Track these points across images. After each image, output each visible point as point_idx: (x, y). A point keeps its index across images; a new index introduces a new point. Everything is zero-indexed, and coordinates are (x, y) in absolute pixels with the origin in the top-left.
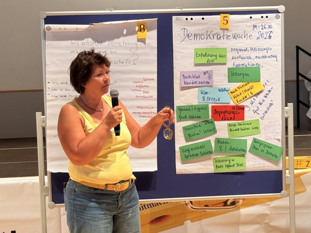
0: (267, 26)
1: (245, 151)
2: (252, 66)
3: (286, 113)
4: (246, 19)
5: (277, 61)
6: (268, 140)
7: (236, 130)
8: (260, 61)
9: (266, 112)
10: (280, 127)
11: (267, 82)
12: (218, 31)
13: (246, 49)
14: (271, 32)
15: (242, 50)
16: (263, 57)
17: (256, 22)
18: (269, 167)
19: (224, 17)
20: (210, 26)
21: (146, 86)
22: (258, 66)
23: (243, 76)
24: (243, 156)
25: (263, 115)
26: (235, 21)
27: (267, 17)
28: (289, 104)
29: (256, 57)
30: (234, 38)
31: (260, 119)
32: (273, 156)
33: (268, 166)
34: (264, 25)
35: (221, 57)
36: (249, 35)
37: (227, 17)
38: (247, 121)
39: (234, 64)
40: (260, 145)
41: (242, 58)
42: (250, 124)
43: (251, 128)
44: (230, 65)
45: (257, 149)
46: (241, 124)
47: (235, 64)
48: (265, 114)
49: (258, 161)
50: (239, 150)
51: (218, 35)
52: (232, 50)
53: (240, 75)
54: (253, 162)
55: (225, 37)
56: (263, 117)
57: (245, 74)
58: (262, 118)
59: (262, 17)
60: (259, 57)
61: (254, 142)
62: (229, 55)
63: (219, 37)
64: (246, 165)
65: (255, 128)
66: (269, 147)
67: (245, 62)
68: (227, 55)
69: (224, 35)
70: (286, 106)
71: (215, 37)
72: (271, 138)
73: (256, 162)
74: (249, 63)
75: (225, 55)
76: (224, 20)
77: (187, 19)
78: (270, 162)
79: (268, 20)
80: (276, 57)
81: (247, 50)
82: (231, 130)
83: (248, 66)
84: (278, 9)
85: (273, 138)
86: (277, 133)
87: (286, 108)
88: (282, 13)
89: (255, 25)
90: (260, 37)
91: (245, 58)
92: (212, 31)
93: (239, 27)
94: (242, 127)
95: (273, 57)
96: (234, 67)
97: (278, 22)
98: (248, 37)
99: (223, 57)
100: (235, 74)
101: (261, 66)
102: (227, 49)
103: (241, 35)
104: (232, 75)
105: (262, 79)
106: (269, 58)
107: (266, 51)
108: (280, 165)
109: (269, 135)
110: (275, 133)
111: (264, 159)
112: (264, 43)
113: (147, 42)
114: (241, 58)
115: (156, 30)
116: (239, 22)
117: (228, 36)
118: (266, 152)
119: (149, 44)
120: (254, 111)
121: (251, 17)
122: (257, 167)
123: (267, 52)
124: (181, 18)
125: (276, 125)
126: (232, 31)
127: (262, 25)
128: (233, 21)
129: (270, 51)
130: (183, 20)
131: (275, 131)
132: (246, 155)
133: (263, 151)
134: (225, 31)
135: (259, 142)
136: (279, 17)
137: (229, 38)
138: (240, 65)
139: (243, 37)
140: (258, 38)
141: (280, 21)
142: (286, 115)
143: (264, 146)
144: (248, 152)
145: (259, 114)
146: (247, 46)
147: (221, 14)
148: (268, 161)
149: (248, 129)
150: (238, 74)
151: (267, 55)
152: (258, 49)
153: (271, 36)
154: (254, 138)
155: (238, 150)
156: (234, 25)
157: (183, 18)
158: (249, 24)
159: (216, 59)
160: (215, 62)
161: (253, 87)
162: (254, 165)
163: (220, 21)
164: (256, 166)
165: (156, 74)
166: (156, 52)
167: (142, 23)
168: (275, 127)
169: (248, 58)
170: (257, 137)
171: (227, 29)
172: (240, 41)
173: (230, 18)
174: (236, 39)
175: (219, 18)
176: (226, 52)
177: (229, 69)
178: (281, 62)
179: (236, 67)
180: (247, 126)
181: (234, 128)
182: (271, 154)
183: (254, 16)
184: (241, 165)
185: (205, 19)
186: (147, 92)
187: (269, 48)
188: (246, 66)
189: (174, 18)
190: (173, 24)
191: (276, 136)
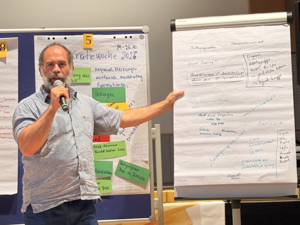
0: (131, 47)
1: (110, 173)
2: (117, 86)
3: (153, 135)
4: (109, 39)
5: (142, 81)
6: (135, 162)
7: (101, 152)
8: (125, 81)
9: (132, 133)
10: (147, 149)
11: (133, 103)
12: (81, 50)
13: (110, 69)
14: (136, 53)
15: (106, 70)
16: (128, 77)
17: (120, 42)
18: (137, 190)
19: (87, 37)
20: (73, 46)
21: (7, 106)
22: (123, 86)
23: (108, 96)
24: (109, 178)
25: (129, 136)
26: (98, 41)
27: (131, 37)
28: (156, 125)
29: (121, 77)
30: (98, 58)
31: (126, 140)
32: (140, 179)
33: (135, 190)
34: (128, 45)
35: (84, 76)
36: (113, 55)
37: (90, 37)
38: (112, 143)
39: (98, 84)
40: (127, 167)
41: (107, 78)
42: (116, 145)
43: (117, 150)
44: (94, 85)
45: (124, 171)
46: (106, 146)
47: (100, 84)
48: (131, 135)
49: (124, 184)
50: (105, 173)
51: (81, 55)
52: (96, 69)
53: (105, 95)
54: (120, 185)
55: (89, 57)
56: (130, 139)
57: (110, 94)
58: (128, 139)
59: (126, 37)
60: (124, 78)
61: (120, 164)
62: (94, 75)
63: (82, 57)
64: (113, 188)
65: (121, 150)
66: (136, 169)
67: (110, 82)
68: (91, 75)
69: (88, 54)
70: (153, 127)
71: (79, 56)
72: (138, 160)
73: (122, 185)
74: (114, 84)
75: (89, 75)
76: (87, 40)
77: (49, 39)
78: (137, 185)
79: (132, 40)
80: (142, 77)
81: (112, 70)
82: (96, 152)
83: (112, 86)
84: (141, 29)
85: (140, 160)
86: (144, 155)
87: (153, 129)
88: (146, 33)
89: (119, 45)
90: (125, 57)
91: (110, 79)
92: (75, 51)
93: (102, 47)
94: (108, 148)
95: (138, 77)
96: (99, 87)
97: (142, 42)
98: (113, 57)
99: (87, 77)
100: (99, 94)
101: (127, 86)
102: (91, 69)
103: (105, 55)
104: (97, 95)
105: (127, 99)
106: (135, 78)
107: (130, 71)
108: (148, 188)
109: (136, 157)
110: (141, 155)
111: (131, 182)
112: (128, 63)
113: (7, 61)
114: (105, 78)
115: (17, 50)
116: (102, 42)
117: (92, 56)
118: (133, 174)
119: (9, 63)
120: (120, 132)
121: (115, 37)
122: (124, 191)
123: (132, 72)
124: (43, 37)
125: (143, 147)
126: (95, 51)
127: (126, 45)
128: (96, 41)
129: (135, 71)
130: (44, 40)
131: (141, 153)
132: (112, 178)
133: (129, 173)
134: (88, 50)
135: (125, 165)
136: (143, 38)
137: (92, 58)
138: (105, 85)
139: (107, 56)
140: (123, 58)
141: (144, 42)
142: (153, 136)
143: (130, 168)
144: (114, 175)
145: (125, 135)
146: (112, 66)
147: (84, 34)
148: (135, 184)
149: (113, 150)
150: (102, 94)
151: (132, 75)
152: (123, 69)
153: (135, 56)
154: (120, 160)
155: (103, 172)
156: (97, 44)
157: (44, 37)
158: (112, 44)
159: (80, 79)
160: (79, 81)
161: (118, 107)
162: (120, 188)
163: (83, 40)
164: (123, 189)
165: (18, 94)
166: (17, 72)
167: (2, 43)
168: (141, 149)
169: (113, 78)
170: (122, 159)
171: (91, 49)
172: (104, 61)
173: (93, 38)
174: (100, 59)
175: (82, 37)
176: (91, 72)
177: (93, 89)
178: (146, 82)
179: (100, 87)
180: (112, 148)
181: (99, 150)
182: (138, 176)
183: (117, 36)
184: (107, 188)
185: (67, 39)
186: (8, 112)
187: (134, 68)
188: (111, 86)
189: (36, 37)
190: (35, 44)
191: (143, 158)
